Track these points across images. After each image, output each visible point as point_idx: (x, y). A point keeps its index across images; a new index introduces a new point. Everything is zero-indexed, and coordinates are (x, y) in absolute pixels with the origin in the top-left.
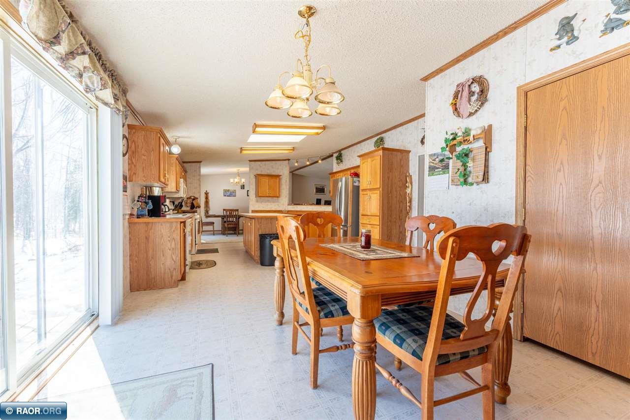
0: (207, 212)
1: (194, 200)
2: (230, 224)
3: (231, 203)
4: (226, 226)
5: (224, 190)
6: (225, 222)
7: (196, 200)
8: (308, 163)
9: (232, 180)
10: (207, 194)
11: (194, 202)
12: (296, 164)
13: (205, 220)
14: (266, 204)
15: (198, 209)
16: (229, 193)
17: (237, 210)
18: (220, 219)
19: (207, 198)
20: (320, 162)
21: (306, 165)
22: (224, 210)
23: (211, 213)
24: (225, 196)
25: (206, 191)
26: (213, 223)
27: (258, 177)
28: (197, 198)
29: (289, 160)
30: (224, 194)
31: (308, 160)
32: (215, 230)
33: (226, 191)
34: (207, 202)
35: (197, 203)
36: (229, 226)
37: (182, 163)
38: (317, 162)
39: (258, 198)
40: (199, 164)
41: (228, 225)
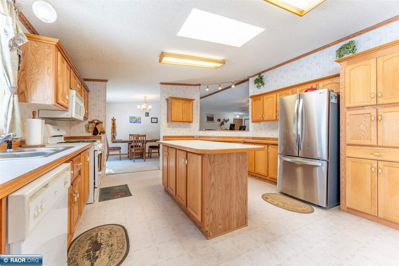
0: (114, 137)
1: (97, 124)
2: (137, 150)
3: (137, 129)
4: (133, 151)
5: (130, 117)
6: (132, 147)
7: (100, 124)
8: (220, 88)
9: (139, 107)
10: (114, 120)
11: (97, 127)
12: (207, 90)
13: (111, 145)
14: (178, 129)
15: (102, 135)
16: (135, 120)
17: (145, 136)
18: (127, 144)
19: (114, 124)
20: (233, 86)
21: (218, 90)
22: (130, 135)
23: (117, 138)
24: (131, 122)
25: (113, 118)
26: (120, 148)
27: (170, 101)
28: (102, 123)
29: (200, 85)
30: (130, 120)
31: (220, 85)
32: (121, 153)
33: (131, 118)
34: (114, 128)
35: (102, 129)
36: (137, 151)
37: (83, 80)
38: (230, 87)
39: (170, 123)
40: (104, 83)
41: (135, 150)
